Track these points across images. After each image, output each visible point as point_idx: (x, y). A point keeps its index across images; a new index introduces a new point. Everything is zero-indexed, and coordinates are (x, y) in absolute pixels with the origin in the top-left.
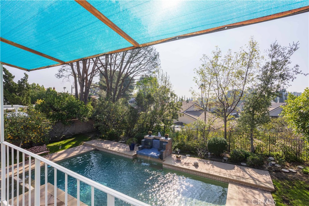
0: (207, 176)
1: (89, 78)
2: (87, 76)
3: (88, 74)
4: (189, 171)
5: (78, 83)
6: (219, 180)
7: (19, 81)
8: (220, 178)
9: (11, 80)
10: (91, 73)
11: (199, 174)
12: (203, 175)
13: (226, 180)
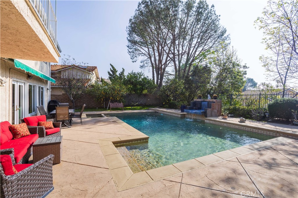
0: (252, 129)
1: (163, 67)
2: (161, 66)
3: (163, 64)
4: (230, 125)
5: (155, 72)
6: (268, 134)
7: (120, 73)
8: (268, 132)
9: (115, 73)
10: (164, 64)
11: (242, 127)
12: (247, 128)
13: (278, 134)
